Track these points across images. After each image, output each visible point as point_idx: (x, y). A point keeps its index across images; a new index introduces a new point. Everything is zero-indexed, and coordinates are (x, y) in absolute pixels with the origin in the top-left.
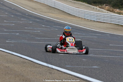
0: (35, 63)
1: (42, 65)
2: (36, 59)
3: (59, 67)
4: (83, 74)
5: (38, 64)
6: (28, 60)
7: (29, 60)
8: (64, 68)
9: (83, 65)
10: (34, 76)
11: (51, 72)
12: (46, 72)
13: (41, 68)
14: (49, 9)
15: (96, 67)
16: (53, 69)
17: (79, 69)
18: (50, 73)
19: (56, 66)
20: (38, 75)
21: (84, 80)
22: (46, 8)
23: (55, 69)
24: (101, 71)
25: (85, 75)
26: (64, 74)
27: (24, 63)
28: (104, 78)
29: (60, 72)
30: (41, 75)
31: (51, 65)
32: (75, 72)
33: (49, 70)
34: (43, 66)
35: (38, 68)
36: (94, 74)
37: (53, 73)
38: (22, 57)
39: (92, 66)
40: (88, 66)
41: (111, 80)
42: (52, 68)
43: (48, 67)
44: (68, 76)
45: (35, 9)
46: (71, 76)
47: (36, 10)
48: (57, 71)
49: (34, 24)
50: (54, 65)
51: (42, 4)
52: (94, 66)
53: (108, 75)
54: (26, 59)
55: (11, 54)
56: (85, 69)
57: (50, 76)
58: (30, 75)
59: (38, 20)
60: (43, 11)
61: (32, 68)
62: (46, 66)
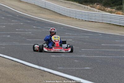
0: (27, 66)
1: (33, 68)
2: (28, 62)
3: (50, 69)
4: (75, 76)
5: (29, 66)
6: (19, 63)
7: (20, 63)
8: (56, 71)
9: (75, 67)
10: (26, 79)
11: (43, 74)
12: (38, 74)
13: (33, 71)
14: (39, 10)
15: (88, 68)
16: (45, 71)
17: (71, 71)
18: (41, 75)
19: (48, 68)
20: (29, 78)
22: (36, 9)
23: (47, 72)
24: (93, 72)
25: (77, 77)
26: (56, 76)
27: (16, 66)
28: (97, 79)
29: (52, 75)
30: (33, 78)
31: (43, 67)
32: (67, 74)
33: (41, 72)
35: (30, 70)
36: (86, 76)
37: (45, 75)
38: (13, 60)
39: (84, 67)
40: (80, 67)
41: (103, 81)
42: (44, 71)
43: (40, 69)
44: (60, 78)
46: (63, 78)
47: (26, 11)
48: (49, 73)
49: (25, 26)
50: (46, 68)
51: (33, 4)
52: (86, 67)
53: (100, 76)
54: (18, 62)
55: (2, 57)
56: (77, 70)
57: (42, 79)
58: (22, 78)
59: (29, 21)
60: (34, 12)
61: (23, 71)
62: (38, 69)
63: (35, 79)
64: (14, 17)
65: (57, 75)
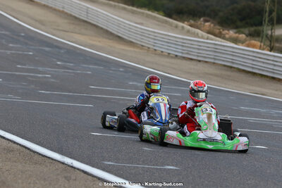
0: (35, 152)
1: (49, 158)
2: (37, 144)
3: (87, 164)
5: (40, 154)
6: (18, 144)
7: (20, 145)
8: (98, 168)
9: (144, 163)
10: (30, 183)
11: (69, 175)
12: (58, 174)
13: (48, 165)
14: (73, 24)
15: (172, 167)
16: (75, 168)
17: (133, 171)
18: (66, 177)
19: (81, 162)
20: (38, 182)
22: (66, 21)
23: (78, 169)
24: (183, 178)
26: (97, 182)
27: (9, 150)
29: (89, 177)
30: (46, 182)
31: (71, 158)
32: (124, 178)
33: (65, 170)
34: (52, 159)
35: (40, 164)
37: (73, 177)
38: (4, 138)
39: (163, 164)
40: (153, 165)
42: (72, 167)
43: (63, 163)
45: (42, 23)
47: (43, 25)
48: (82, 174)
49: (37, 58)
50: (78, 160)
51: (59, 11)
52: (168, 165)
54: (15, 143)
56: (147, 171)
57: (66, 185)
58: (20, 181)
59: (47, 49)
60: (60, 28)
61: (25, 163)
62: (59, 162)
63: (50, 184)
64: (15, 37)
65: (100, 179)
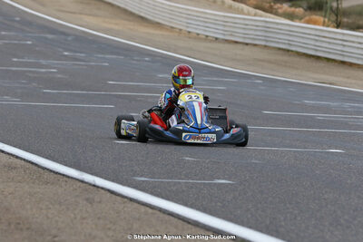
0: (44, 168)
1: (64, 175)
2: (47, 158)
3: (113, 181)
4: (186, 204)
5: (51, 171)
6: (21, 159)
7: (24, 160)
8: (129, 186)
9: (187, 177)
10: (41, 209)
11: (91, 196)
12: (77, 196)
13: (63, 184)
15: (224, 181)
16: (98, 187)
17: (174, 189)
18: (87, 200)
19: (105, 179)
20: (51, 206)
21: (189, 223)
23: (102, 188)
24: (240, 195)
25: (192, 206)
26: (130, 205)
27: (11, 168)
28: (249, 216)
29: (119, 198)
30: (63, 207)
31: (92, 174)
32: (163, 198)
33: (87, 190)
34: (68, 177)
35: (53, 184)
36: (219, 204)
37: (97, 199)
38: (3, 151)
39: (213, 179)
40: (200, 179)
41: (268, 222)
42: (94, 186)
43: (82, 181)
44: (143, 209)
46: (150, 211)
48: (109, 194)
49: (37, 48)
50: (101, 177)
52: (219, 179)
53: (259, 205)
54: (17, 157)
56: (192, 187)
57: (89, 209)
58: (28, 207)
59: (50, 36)
61: (33, 183)
62: (77, 180)
63: (68, 209)
64: (7, 22)
65: (131, 200)
